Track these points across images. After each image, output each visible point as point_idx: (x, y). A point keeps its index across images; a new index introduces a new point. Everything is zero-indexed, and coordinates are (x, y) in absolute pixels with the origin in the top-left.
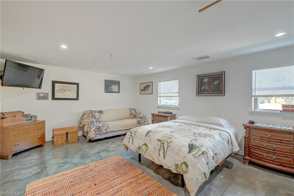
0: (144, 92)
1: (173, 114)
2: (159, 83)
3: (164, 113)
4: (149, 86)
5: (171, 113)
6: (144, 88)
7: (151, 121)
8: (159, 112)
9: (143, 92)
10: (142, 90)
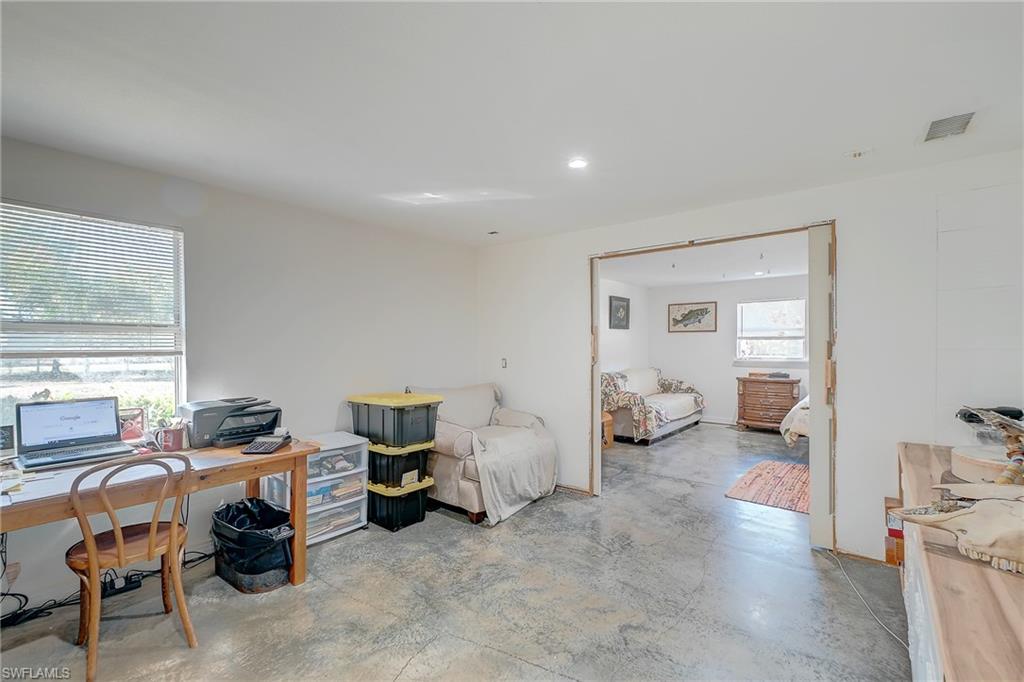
0: (685, 326)
1: (792, 378)
2: (739, 306)
3: (771, 376)
4: (704, 312)
5: (787, 376)
6: (686, 317)
7: (737, 396)
8: (750, 374)
9: (680, 326)
10: (677, 322)
